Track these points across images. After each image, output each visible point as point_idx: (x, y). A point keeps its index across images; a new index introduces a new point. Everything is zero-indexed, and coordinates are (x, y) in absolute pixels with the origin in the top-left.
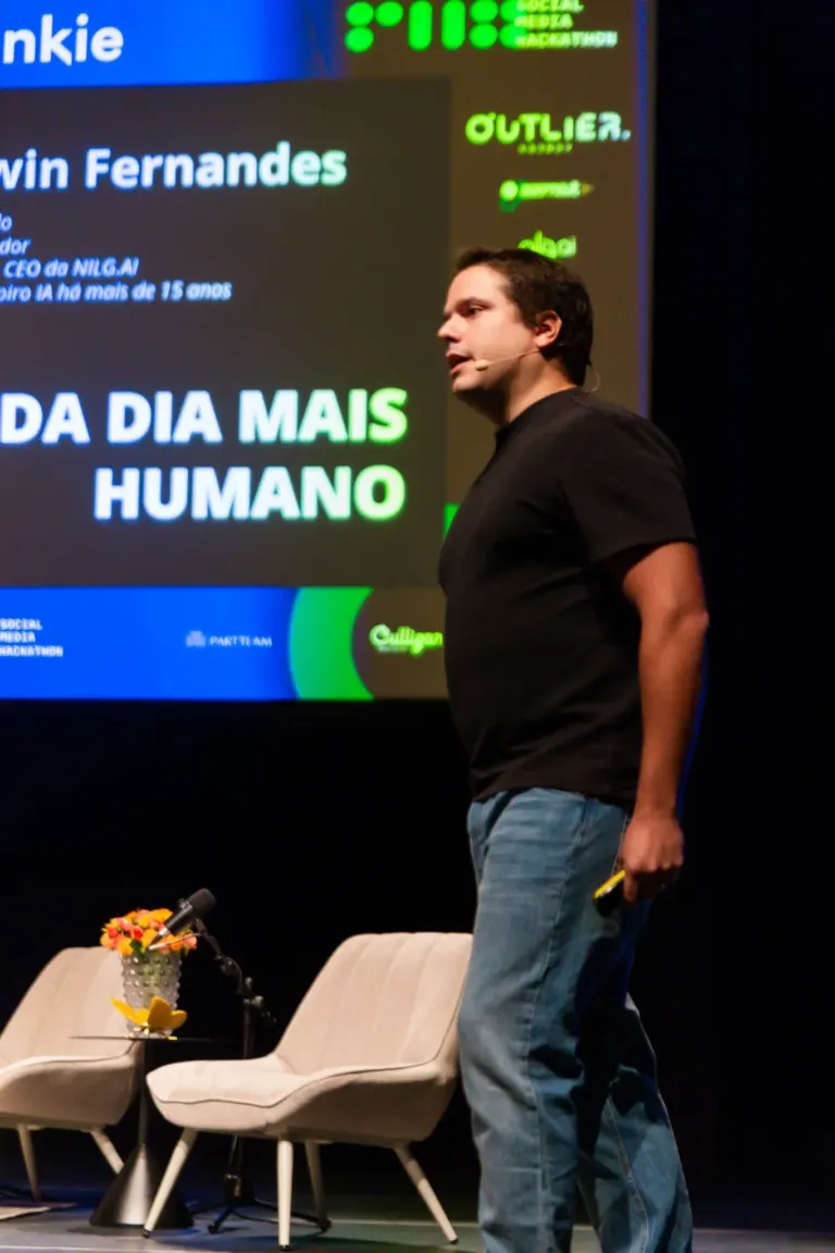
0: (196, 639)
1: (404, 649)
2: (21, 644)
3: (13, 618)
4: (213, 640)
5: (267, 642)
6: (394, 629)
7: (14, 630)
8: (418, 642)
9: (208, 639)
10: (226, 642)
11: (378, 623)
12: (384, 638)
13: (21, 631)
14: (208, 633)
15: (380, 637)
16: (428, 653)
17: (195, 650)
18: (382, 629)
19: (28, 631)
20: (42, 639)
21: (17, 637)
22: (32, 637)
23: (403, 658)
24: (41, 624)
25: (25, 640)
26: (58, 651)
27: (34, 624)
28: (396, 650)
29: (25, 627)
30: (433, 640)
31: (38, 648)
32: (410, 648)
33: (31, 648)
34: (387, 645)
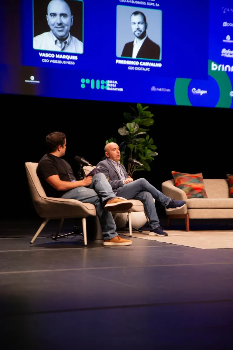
0: (153, 89)
2: (113, 87)
3: (111, 80)
4: (157, 89)
5: (169, 90)
6: (197, 89)
7: (111, 83)
8: (202, 92)
10: (160, 90)
11: (193, 87)
12: (195, 91)
13: (113, 84)
14: (156, 87)
15: (194, 91)
17: (153, 92)
18: (194, 89)
19: (115, 84)
20: (118, 86)
22: (115, 86)
23: (198, 95)
24: (117, 82)
25: (113, 86)
26: (121, 90)
27: (116, 82)
29: (114, 83)
30: (204, 92)
31: (117, 88)
32: (200, 94)
33: (115, 88)
34: (195, 93)
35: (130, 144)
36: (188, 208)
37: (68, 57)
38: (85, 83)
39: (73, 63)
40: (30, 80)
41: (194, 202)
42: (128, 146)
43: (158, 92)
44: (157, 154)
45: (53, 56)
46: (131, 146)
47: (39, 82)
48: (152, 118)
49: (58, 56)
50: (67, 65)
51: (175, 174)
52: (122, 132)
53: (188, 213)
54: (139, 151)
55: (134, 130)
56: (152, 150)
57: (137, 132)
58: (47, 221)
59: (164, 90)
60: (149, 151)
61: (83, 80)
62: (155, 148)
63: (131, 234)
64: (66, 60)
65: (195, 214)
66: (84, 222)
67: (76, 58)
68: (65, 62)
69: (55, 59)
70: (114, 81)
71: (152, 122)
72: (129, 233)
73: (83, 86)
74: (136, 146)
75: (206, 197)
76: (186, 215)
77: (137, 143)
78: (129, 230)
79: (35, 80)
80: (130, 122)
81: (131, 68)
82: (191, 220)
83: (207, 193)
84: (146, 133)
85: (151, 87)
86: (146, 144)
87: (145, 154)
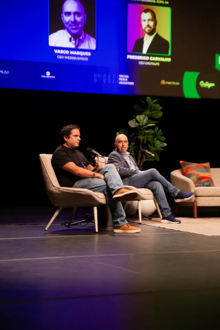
0: (163, 82)
1: (206, 87)
2: (124, 81)
3: (123, 75)
5: (178, 84)
6: (205, 82)
7: (122, 78)
8: (209, 85)
9: (166, 83)
10: (169, 83)
11: (202, 80)
13: (124, 78)
14: (166, 81)
15: (202, 84)
16: (211, 88)
17: (163, 85)
18: (202, 82)
19: (126, 78)
20: (129, 80)
21: (123, 80)
22: (127, 80)
23: (206, 89)
24: (129, 76)
25: (125, 80)
27: (127, 76)
28: (205, 87)
29: (125, 77)
30: (213, 85)
31: (128, 82)
32: (208, 86)
33: (127, 82)
34: (203, 86)
35: (140, 135)
36: (196, 196)
37: (82, 53)
38: (98, 78)
39: (87, 59)
40: (46, 75)
41: (202, 190)
42: (138, 137)
43: (168, 85)
44: (166, 144)
45: (67, 52)
46: (141, 137)
47: (54, 77)
48: (161, 110)
49: (72, 53)
50: (81, 61)
51: (182, 163)
52: (132, 124)
53: (195, 201)
54: (148, 142)
55: (143, 122)
56: (161, 141)
57: (146, 124)
58: (61, 209)
59: (174, 83)
60: (158, 142)
61: (95, 76)
62: (163, 139)
63: (140, 221)
64: (79, 56)
65: (202, 202)
66: (95, 209)
67: (89, 54)
68: (79, 59)
69: (69, 55)
70: (125, 75)
71: (161, 114)
72: (139, 220)
73: (95, 81)
74: (145, 137)
75: (213, 185)
76: (193, 203)
77: (146, 135)
78: (138, 218)
79: (51, 75)
80: (140, 114)
81: (141, 63)
82: (199, 208)
83: (214, 182)
84: (155, 125)
85: (161, 80)
86: (155, 135)
87: (154, 145)
